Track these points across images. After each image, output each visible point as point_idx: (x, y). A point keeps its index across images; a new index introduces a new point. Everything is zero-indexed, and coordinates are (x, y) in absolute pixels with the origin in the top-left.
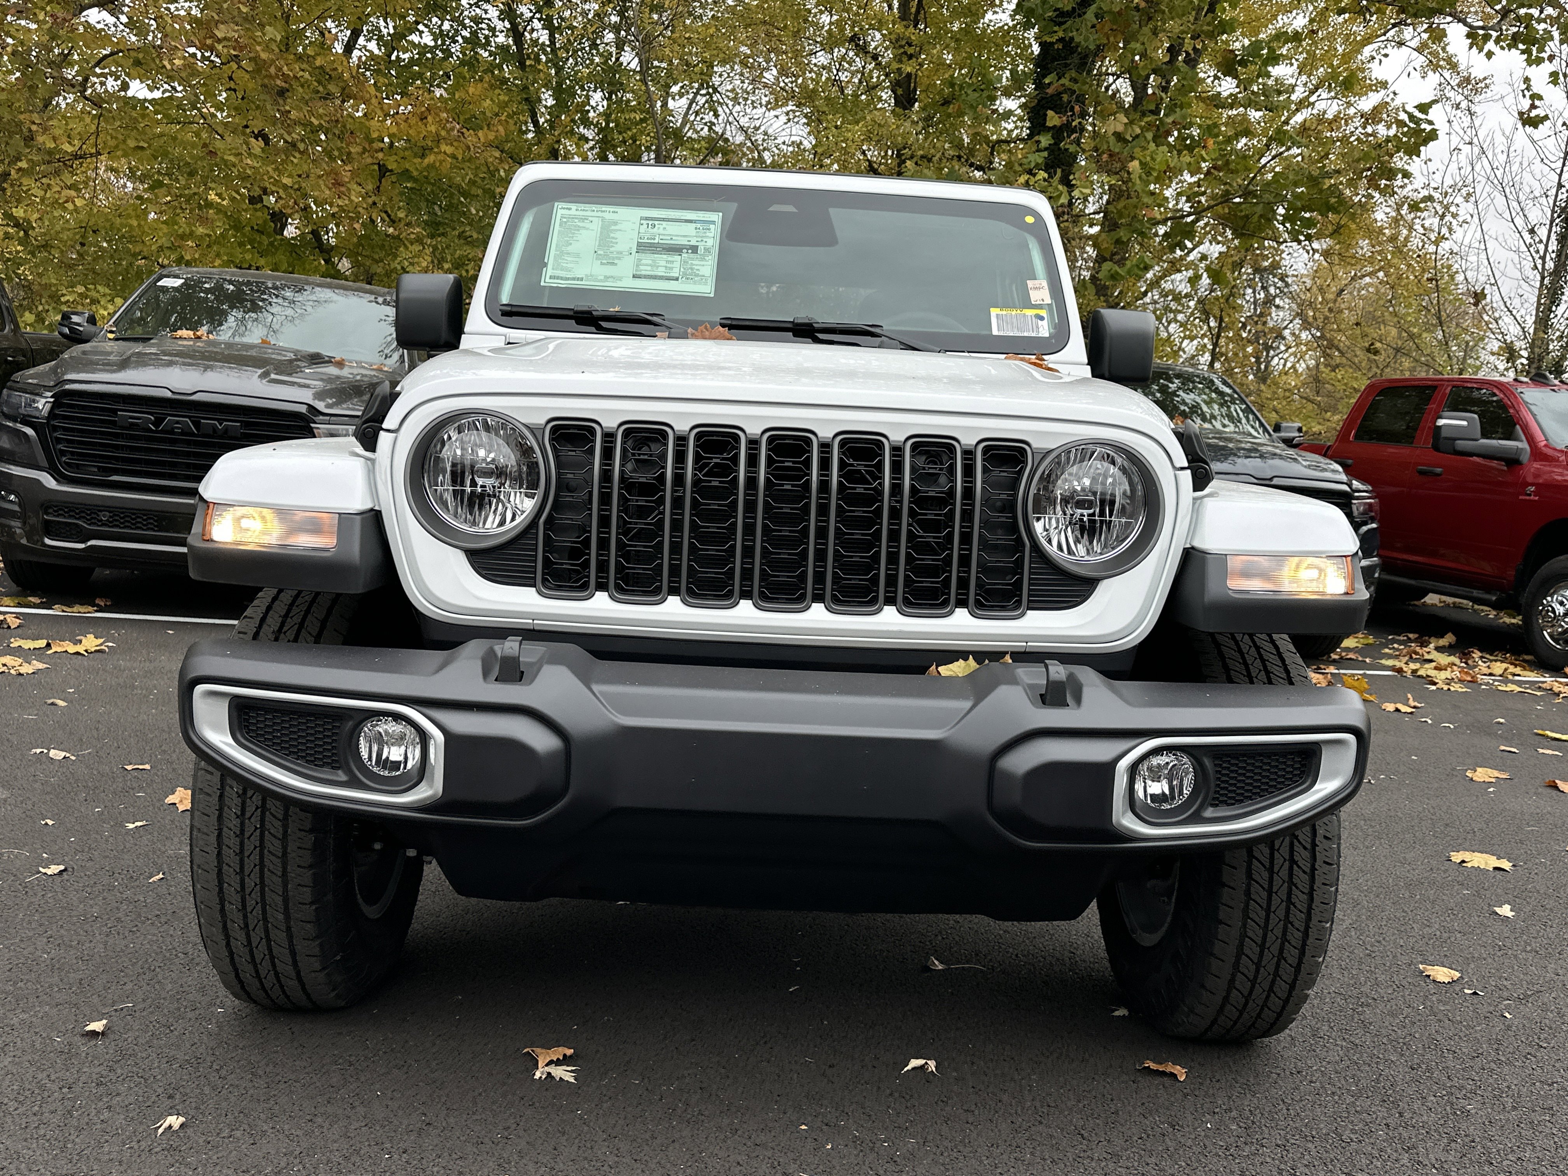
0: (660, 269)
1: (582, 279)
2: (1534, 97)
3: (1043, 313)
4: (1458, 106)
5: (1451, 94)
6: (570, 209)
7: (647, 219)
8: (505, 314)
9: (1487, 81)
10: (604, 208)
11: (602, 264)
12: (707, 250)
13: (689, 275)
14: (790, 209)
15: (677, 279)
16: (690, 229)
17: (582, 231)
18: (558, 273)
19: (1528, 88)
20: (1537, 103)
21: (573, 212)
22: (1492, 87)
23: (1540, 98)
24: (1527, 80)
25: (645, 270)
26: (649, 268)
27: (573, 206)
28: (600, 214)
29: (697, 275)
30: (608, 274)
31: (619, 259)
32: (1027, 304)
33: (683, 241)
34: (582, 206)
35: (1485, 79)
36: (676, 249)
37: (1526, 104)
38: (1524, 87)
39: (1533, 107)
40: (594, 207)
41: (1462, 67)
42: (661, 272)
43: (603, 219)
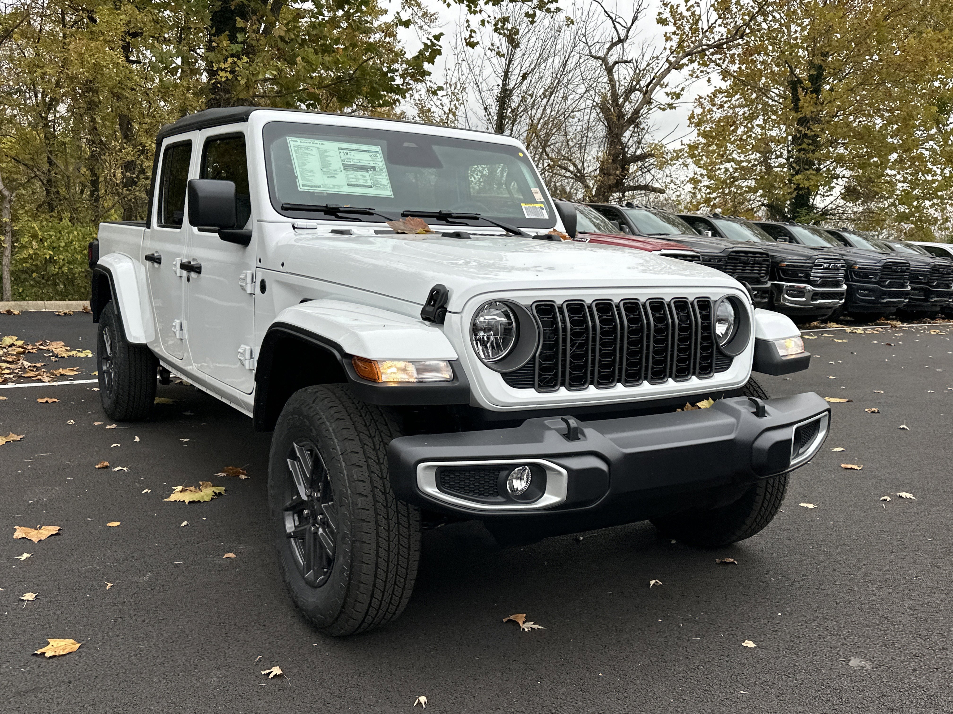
0: (361, 181)
1: (320, 187)
2: (472, 31)
3: (542, 206)
4: (421, 28)
5: (419, 21)
6: (296, 141)
7: (342, 149)
8: (284, 209)
9: (436, 16)
10: (316, 141)
11: (328, 177)
12: (381, 169)
13: (377, 185)
14: (413, 145)
15: (371, 187)
16: (366, 156)
17: (309, 156)
18: (305, 183)
19: (469, 26)
20: (473, 34)
21: (299, 143)
22: (438, 19)
23: (475, 32)
24: (468, 21)
25: (353, 181)
26: (354, 180)
27: (299, 140)
28: (314, 145)
29: (381, 185)
30: (335, 184)
31: (337, 174)
32: (535, 202)
33: (366, 163)
34: (304, 140)
35: (435, 14)
36: (363, 168)
37: (468, 34)
38: (466, 25)
39: (471, 36)
40: (310, 140)
41: (423, 6)
42: (361, 182)
43: (318, 148)
